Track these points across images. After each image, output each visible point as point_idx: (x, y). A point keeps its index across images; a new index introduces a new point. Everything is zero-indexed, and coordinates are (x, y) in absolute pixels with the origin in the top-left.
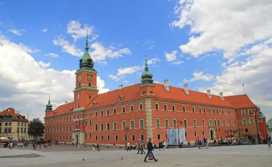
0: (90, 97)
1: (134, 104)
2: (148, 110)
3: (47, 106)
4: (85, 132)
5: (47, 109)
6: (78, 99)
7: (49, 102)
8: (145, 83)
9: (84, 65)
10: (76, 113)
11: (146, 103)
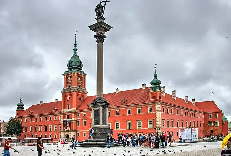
0: (80, 99)
1: (142, 107)
2: (159, 113)
3: (18, 106)
4: (77, 132)
5: (18, 108)
6: (68, 100)
7: (20, 101)
8: (155, 89)
9: (74, 66)
10: (64, 113)
11: (156, 107)
